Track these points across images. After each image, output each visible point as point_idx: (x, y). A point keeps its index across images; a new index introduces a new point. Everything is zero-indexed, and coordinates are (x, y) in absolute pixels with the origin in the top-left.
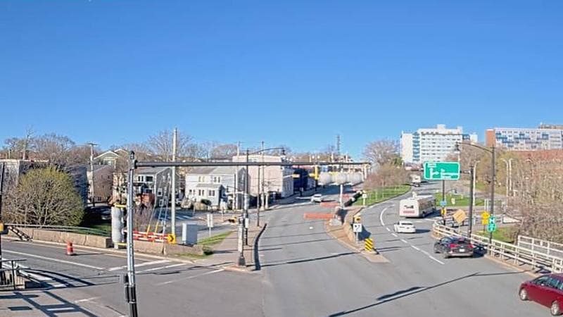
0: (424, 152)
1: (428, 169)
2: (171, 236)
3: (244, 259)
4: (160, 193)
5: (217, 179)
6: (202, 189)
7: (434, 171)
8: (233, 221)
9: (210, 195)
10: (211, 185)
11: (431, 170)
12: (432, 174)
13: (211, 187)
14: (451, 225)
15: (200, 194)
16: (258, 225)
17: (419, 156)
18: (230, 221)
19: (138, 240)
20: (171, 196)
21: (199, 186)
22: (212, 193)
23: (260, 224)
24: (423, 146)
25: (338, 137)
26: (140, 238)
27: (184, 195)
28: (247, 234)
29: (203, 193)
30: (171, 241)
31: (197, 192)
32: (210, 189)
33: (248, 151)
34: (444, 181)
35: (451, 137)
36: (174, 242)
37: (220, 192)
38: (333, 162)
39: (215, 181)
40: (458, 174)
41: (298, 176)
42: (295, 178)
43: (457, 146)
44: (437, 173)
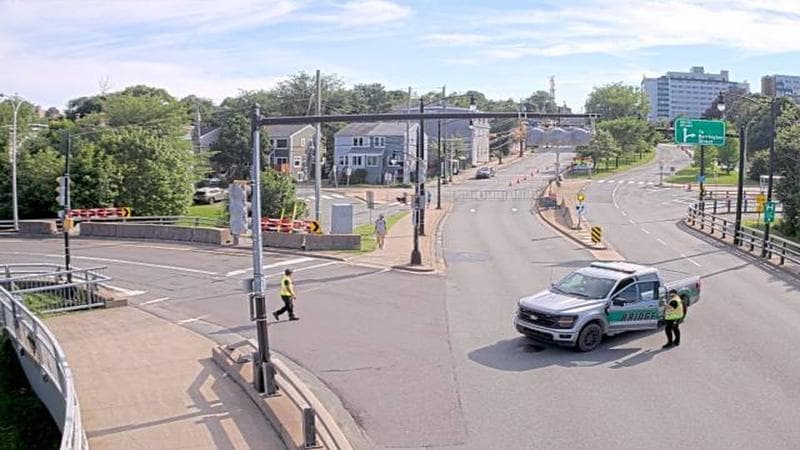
0: (674, 105)
1: (680, 129)
2: (315, 223)
3: (419, 254)
4: (297, 163)
5: (380, 141)
6: (357, 155)
7: (688, 133)
8: (403, 200)
9: (369, 164)
10: (371, 149)
11: (685, 130)
12: (685, 137)
13: (370, 152)
14: (712, 211)
15: (355, 163)
16: (439, 207)
17: (668, 110)
18: (399, 199)
19: (268, 230)
20: (314, 165)
21: (354, 150)
22: (372, 161)
23: (442, 205)
24: (673, 97)
25: (552, 80)
26: (272, 228)
27: (333, 164)
28: (422, 218)
29: (360, 163)
30: (315, 230)
31: (351, 161)
32: (368, 155)
33: (422, 100)
34: (702, 146)
35: (713, 85)
36: (318, 231)
37: (384, 160)
38: (545, 113)
39: (377, 144)
40: (724, 138)
41: (495, 135)
42: (492, 138)
43: (721, 97)
44: (693, 135)
